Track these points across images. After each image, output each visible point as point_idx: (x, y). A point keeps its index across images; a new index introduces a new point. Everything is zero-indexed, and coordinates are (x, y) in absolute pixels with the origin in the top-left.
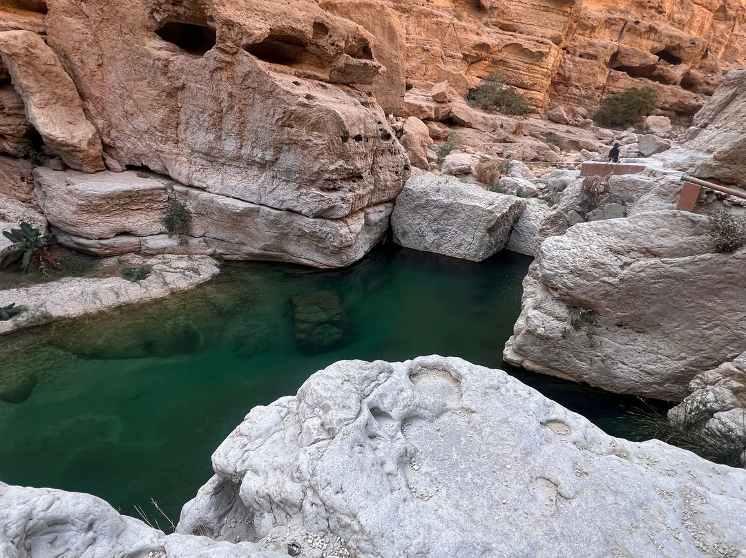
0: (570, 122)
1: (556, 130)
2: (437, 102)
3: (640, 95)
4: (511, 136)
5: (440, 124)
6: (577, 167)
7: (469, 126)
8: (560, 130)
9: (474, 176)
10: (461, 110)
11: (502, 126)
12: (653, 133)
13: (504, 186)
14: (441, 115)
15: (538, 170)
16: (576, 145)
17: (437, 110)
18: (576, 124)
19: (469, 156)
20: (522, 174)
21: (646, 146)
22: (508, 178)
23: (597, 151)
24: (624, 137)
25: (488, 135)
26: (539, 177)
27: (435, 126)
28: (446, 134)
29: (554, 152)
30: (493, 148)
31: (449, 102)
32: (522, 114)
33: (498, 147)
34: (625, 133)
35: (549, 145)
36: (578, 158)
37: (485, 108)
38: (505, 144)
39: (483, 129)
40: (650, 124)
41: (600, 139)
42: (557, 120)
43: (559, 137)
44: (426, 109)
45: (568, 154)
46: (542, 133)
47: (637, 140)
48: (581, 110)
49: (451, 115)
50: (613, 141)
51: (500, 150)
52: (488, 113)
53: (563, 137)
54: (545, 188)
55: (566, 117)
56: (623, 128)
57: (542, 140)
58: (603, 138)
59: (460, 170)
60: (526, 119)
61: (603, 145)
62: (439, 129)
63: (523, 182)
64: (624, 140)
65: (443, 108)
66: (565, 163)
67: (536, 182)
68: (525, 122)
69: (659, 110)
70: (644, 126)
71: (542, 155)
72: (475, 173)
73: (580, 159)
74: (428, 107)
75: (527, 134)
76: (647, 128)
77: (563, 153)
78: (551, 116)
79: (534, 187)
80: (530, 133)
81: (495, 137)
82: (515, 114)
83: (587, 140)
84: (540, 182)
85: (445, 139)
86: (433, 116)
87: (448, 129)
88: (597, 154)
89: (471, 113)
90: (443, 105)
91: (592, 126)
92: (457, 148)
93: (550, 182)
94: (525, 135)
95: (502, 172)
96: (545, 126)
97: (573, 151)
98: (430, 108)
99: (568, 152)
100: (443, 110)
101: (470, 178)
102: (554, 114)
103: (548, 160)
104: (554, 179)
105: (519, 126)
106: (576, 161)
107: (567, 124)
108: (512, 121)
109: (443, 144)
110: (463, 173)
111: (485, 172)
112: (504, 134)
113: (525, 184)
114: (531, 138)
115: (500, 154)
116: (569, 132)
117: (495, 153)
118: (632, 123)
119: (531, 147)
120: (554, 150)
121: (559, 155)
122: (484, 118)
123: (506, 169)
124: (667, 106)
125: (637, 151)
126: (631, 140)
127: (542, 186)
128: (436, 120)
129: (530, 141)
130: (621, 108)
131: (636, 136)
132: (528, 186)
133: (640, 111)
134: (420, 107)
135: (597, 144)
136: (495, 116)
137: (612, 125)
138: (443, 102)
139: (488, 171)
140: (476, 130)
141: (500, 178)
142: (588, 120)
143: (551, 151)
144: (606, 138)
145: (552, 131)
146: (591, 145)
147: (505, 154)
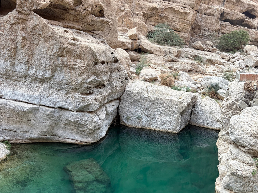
0: (205, 49)
1: (199, 54)
2: (132, 39)
3: (239, 35)
4: (176, 58)
5: (134, 52)
6: (214, 74)
7: (151, 53)
8: (201, 53)
9: (159, 82)
10: (145, 44)
11: (170, 52)
12: (250, 54)
13: (178, 87)
14: (135, 47)
15: (193, 77)
16: (211, 62)
17: (132, 44)
18: (208, 50)
19: (154, 70)
20: (187, 79)
21: (249, 61)
22: (179, 82)
23: (223, 65)
24: (235, 57)
25: (162, 58)
26: (196, 81)
27: (132, 53)
28: (138, 58)
29: (200, 66)
30: (166, 65)
31: (139, 39)
32: (179, 46)
33: (169, 65)
34: (235, 55)
35: (197, 62)
36: (214, 69)
37: (159, 43)
38: (173, 63)
39: (159, 54)
40: (247, 50)
41: (223, 58)
42: (198, 48)
43: (201, 58)
44: (126, 44)
45: (208, 67)
46: (191, 56)
47: (243, 58)
48: (209, 43)
49: (140, 47)
50: (230, 59)
51: (170, 66)
52: (161, 45)
53: (203, 58)
54: (201, 87)
55: (203, 47)
56: (233, 52)
57: (193, 60)
58: (224, 57)
59: (151, 78)
60: (182, 48)
61: (226, 61)
62: (134, 55)
63: (189, 84)
64: (236, 58)
65: (136, 43)
66: (207, 72)
67: (195, 84)
68: (182, 50)
69: (249, 42)
70: (245, 51)
71: (194, 68)
72: (160, 80)
73: (215, 69)
74: (127, 42)
75: (184, 56)
76: (246, 52)
77: (205, 66)
78: (194, 46)
79: (195, 87)
80: (185, 56)
81: (166, 58)
82: (176, 45)
83: (216, 59)
84: (198, 83)
85: (138, 61)
86: (130, 47)
87: (139, 55)
88: (223, 66)
89: (152, 45)
90: (135, 41)
91: (217, 51)
92: (146, 66)
93: (203, 84)
94: (183, 57)
95: (175, 79)
96: (192, 51)
97: (209, 65)
98: (129, 43)
99: (207, 65)
100: (136, 44)
101: (157, 83)
102: (196, 45)
103: (197, 70)
104: (206, 81)
105: (179, 52)
106: (213, 70)
107: (204, 50)
108: (175, 50)
109: (137, 63)
110: (153, 80)
111: (166, 79)
112: (172, 57)
113: (190, 85)
114: (186, 58)
115: (170, 68)
116: (206, 55)
117: (167, 68)
118: (238, 49)
119: (187, 64)
120: (200, 65)
121: (203, 67)
122: (160, 48)
123: (176, 77)
124: (253, 40)
125: (244, 64)
126: (239, 58)
127: (199, 86)
128: (132, 50)
129: (185, 60)
130: (231, 41)
131: (241, 56)
132: (192, 86)
133: (241, 43)
134: (122, 43)
135: (222, 61)
136: (165, 47)
137: (227, 50)
138: (135, 40)
139: (168, 79)
140: (155, 55)
141: (175, 82)
142: (215, 48)
143: (199, 65)
144: (226, 58)
145: (197, 54)
146: (219, 61)
147: (173, 68)
